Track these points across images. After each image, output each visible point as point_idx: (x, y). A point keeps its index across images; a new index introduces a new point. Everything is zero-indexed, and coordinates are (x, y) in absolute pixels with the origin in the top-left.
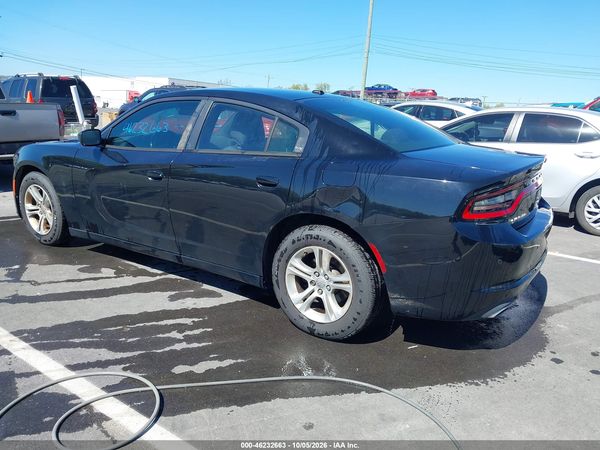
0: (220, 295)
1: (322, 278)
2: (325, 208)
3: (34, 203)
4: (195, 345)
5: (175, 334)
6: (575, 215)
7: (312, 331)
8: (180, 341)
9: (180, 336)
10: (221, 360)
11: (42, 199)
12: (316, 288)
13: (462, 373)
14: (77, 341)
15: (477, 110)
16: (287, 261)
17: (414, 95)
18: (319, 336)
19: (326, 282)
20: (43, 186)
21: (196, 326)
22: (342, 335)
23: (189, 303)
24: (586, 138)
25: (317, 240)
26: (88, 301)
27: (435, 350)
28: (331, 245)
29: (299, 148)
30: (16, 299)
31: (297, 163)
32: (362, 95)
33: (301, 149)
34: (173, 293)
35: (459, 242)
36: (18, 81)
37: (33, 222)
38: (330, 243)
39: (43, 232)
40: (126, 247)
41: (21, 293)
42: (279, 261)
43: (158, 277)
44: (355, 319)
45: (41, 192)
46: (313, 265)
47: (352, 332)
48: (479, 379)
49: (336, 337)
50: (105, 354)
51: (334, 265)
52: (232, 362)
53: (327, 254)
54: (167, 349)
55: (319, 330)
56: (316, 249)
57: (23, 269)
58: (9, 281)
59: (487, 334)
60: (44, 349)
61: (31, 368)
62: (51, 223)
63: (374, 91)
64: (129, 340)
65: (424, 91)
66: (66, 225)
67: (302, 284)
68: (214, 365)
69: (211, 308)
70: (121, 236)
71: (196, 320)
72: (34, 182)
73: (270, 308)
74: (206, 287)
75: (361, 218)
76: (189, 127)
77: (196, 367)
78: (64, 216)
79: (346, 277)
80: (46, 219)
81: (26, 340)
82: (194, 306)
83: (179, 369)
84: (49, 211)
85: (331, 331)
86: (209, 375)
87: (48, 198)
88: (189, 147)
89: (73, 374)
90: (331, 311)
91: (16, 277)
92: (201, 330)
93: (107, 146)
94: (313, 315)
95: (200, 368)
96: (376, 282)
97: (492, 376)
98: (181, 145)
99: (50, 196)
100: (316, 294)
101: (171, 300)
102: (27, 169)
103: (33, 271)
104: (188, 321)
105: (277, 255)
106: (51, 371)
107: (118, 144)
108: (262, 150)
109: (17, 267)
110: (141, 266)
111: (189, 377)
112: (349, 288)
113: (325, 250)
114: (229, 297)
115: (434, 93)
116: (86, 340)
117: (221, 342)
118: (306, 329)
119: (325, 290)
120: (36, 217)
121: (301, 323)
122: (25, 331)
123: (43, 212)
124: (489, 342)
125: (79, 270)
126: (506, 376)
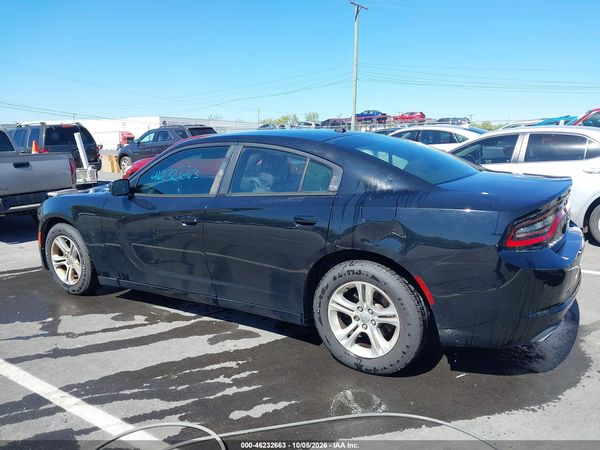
0: (258, 335)
1: (365, 312)
2: (366, 243)
3: (61, 253)
4: (246, 389)
5: (222, 379)
6: (589, 230)
7: (358, 367)
8: (229, 386)
9: (228, 381)
10: (275, 402)
11: (69, 250)
12: (360, 323)
13: (516, 400)
14: (127, 392)
15: (481, 133)
16: (329, 298)
17: (403, 118)
18: (368, 372)
19: (371, 317)
20: (71, 237)
21: (241, 369)
22: (391, 370)
23: (230, 345)
24: (592, 155)
25: (359, 275)
26: (129, 350)
27: (484, 377)
28: (374, 279)
29: (334, 187)
30: (57, 353)
31: (332, 201)
32: (353, 122)
33: (336, 187)
34: (211, 336)
35: (503, 269)
36: (21, 131)
37: (60, 273)
38: (373, 277)
39: (71, 282)
40: (157, 292)
41: (61, 347)
42: (321, 297)
43: (193, 321)
44: (404, 353)
45: (68, 243)
46: (355, 301)
47: (401, 365)
48: (534, 405)
49: (385, 371)
50: (159, 405)
51: (377, 299)
52: (286, 404)
53: (370, 288)
54: (219, 394)
55: (366, 365)
56: (358, 284)
57: (57, 322)
58: (45, 335)
59: (531, 358)
60: (97, 404)
61: (88, 423)
62: (79, 273)
63: (364, 118)
64: (179, 388)
65: (413, 113)
66: (94, 274)
67: (345, 320)
68: (270, 408)
69: (252, 349)
70: (151, 282)
71: (241, 362)
72: (61, 233)
73: (311, 345)
74: (242, 327)
75: (404, 251)
76: (221, 173)
77: (252, 411)
78: (93, 265)
79: (392, 310)
80: (74, 270)
81: (77, 395)
82: (235, 348)
83: (236, 415)
84: (77, 261)
85: (379, 366)
86: (266, 418)
87: (76, 248)
88: (223, 192)
89: (131, 427)
90: (378, 346)
91: (51, 330)
92: (248, 373)
93: (136, 194)
94: (359, 351)
95: (257, 412)
96: (423, 315)
97: (546, 401)
98: (214, 190)
99: (78, 246)
100: (360, 330)
101: (211, 344)
102: (53, 221)
103: (67, 323)
104: (233, 364)
105: (318, 292)
106: (109, 426)
107: (146, 191)
108: (297, 190)
109: (50, 319)
110: (173, 311)
111: (247, 422)
112: (396, 322)
113: (367, 285)
114: (267, 337)
115: (422, 115)
116: (136, 390)
117: (270, 384)
118: (353, 365)
119: (370, 325)
120: (64, 267)
121: (346, 360)
122: (73, 386)
123: (70, 263)
124: (534, 365)
125: (113, 318)
126: (559, 399)
